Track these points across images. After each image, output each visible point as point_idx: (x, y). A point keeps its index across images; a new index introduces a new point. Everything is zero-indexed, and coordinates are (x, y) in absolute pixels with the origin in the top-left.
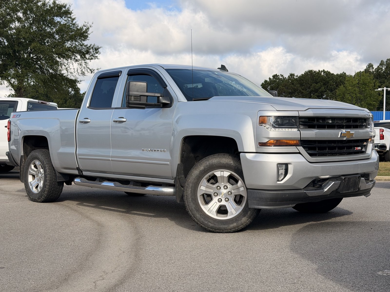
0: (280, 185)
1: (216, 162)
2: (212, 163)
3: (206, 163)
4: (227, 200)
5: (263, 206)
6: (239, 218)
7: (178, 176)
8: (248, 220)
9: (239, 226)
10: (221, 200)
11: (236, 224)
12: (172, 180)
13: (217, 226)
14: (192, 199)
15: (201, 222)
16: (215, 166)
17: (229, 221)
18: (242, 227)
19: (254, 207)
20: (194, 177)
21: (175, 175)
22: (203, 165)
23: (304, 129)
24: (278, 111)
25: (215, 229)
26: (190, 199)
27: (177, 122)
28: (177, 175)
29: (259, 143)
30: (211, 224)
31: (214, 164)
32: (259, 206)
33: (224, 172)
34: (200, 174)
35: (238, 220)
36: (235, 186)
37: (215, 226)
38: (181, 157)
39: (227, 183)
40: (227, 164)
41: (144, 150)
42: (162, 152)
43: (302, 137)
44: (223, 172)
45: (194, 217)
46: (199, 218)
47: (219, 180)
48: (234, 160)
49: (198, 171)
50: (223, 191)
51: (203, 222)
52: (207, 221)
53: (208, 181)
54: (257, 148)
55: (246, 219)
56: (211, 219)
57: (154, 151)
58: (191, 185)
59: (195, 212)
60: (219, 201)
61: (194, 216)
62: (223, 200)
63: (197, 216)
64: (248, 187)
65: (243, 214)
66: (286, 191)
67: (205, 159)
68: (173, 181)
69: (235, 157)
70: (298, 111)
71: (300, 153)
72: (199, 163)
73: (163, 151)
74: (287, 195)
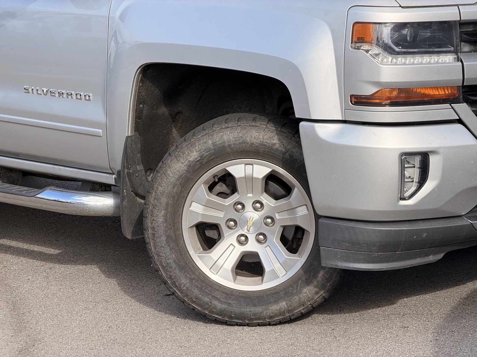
0: (407, 209)
1: (233, 139)
2: (221, 143)
3: (205, 143)
4: (261, 238)
5: (359, 263)
6: (295, 286)
7: (127, 169)
8: (317, 293)
9: (295, 309)
10: (247, 238)
11: (287, 304)
12: (111, 176)
13: (236, 308)
14: (168, 237)
15: (191, 298)
16: (229, 150)
17: (267, 295)
18: (303, 311)
19: (336, 265)
20: (173, 180)
21: (118, 166)
22: (197, 148)
23: (473, 53)
24: (403, 7)
25: (231, 317)
26: (164, 238)
27: (122, 18)
28: (123, 167)
29: (351, 96)
30: (220, 305)
31: (227, 144)
32: (351, 262)
33: (254, 165)
34: (188, 171)
35: (292, 294)
36: (282, 202)
37: (229, 308)
38: (136, 118)
39: (262, 193)
40: (262, 144)
41: (30, 90)
42: (81, 99)
43: (467, 77)
44: (251, 166)
45: (172, 284)
46: (187, 288)
47: (240, 186)
48: (282, 135)
49: (185, 164)
50: (252, 215)
51: (197, 298)
52: (210, 297)
53: (211, 188)
54: (345, 109)
55: (313, 291)
56: (218, 290)
57: (57, 95)
58: (164, 200)
59: (177, 273)
60: (241, 243)
61: (174, 283)
62: (252, 238)
63: (183, 281)
64: (319, 213)
65: (304, 278)
66: (420, 222)
67: (204, 130)
68: (112, 178)
69: (283, 125)
70: (457, 5)
71: (460, 121)
72: (185, 140)
73: (83, 97)
74: (425, 235)
